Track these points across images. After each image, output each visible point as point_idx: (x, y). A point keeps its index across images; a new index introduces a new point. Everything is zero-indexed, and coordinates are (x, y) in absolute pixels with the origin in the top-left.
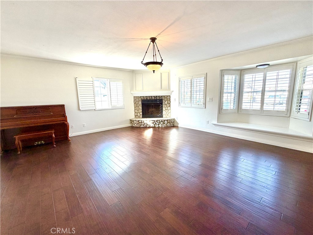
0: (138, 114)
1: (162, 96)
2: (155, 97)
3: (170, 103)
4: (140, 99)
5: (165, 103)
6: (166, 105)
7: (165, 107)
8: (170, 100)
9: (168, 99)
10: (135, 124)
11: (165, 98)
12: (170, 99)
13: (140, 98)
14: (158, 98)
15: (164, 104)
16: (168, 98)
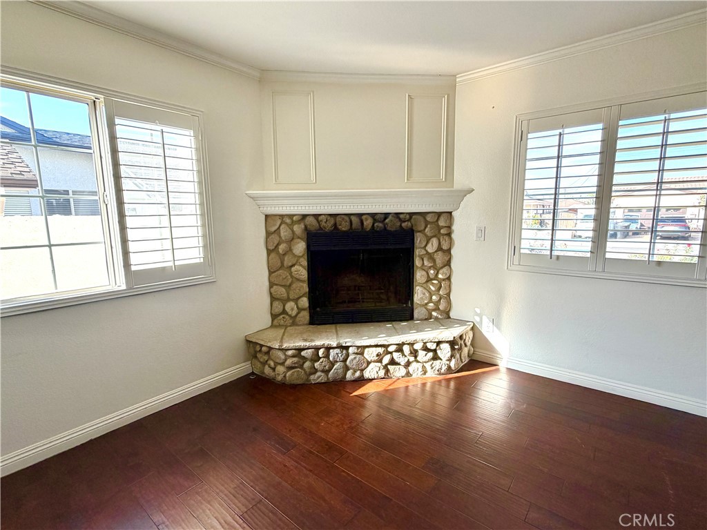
0: (290, 306)
1: (411, 214)
2: (375, 221)
3: (449, 251)
4: (298, 229)
5: (424, 247)
6: (431, 257)
7: (423, 268)
8: (449, 235)
9: (439, 228)
10: (280, 369)
11: (426, 222)
12: (449, 227)
13: (299, 222)
14: (392, 225)
15: (423, 252)
16: (441, 223)
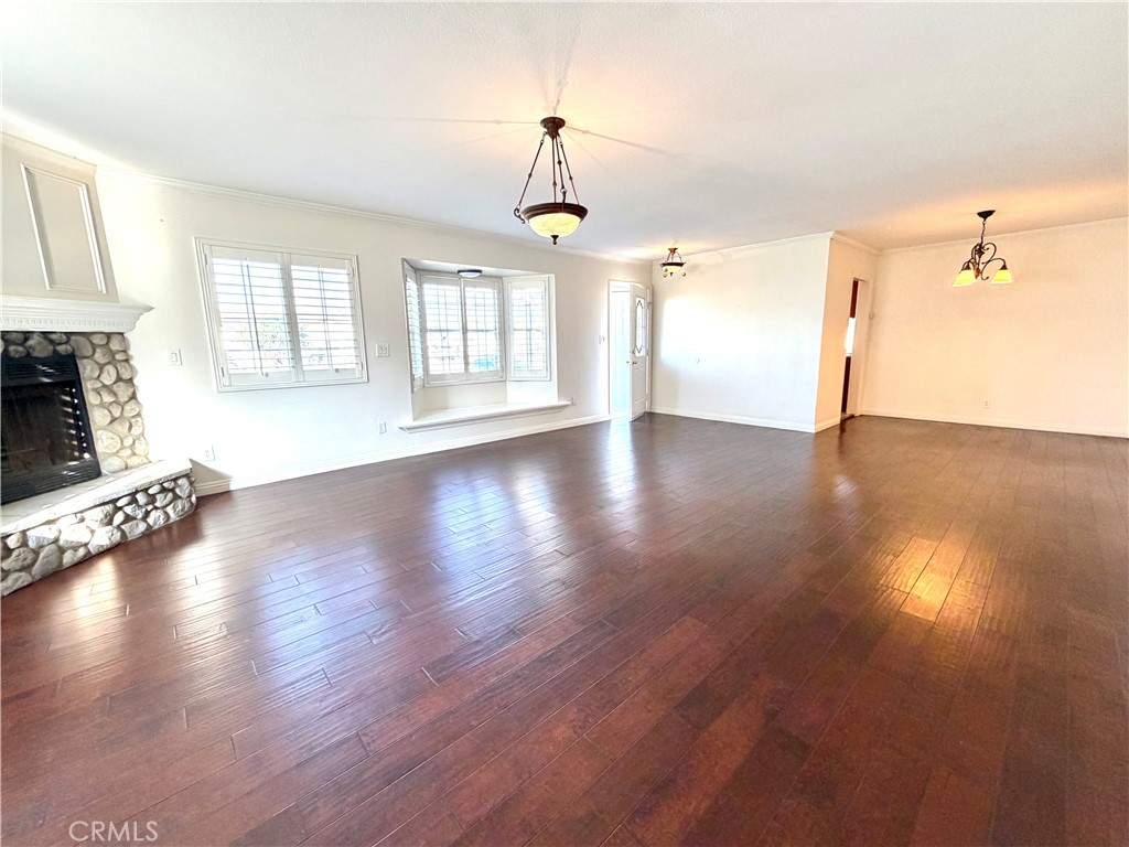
1: (67, 335)
2: (8, 342)
3: (131, 380)
6: (109, 390)
7: (102, 405)
8: (127, 361)
9: (113, 354)
11: (94, 347)
12: (125, 352)
15: (99, 385)
16: (113, 346)
